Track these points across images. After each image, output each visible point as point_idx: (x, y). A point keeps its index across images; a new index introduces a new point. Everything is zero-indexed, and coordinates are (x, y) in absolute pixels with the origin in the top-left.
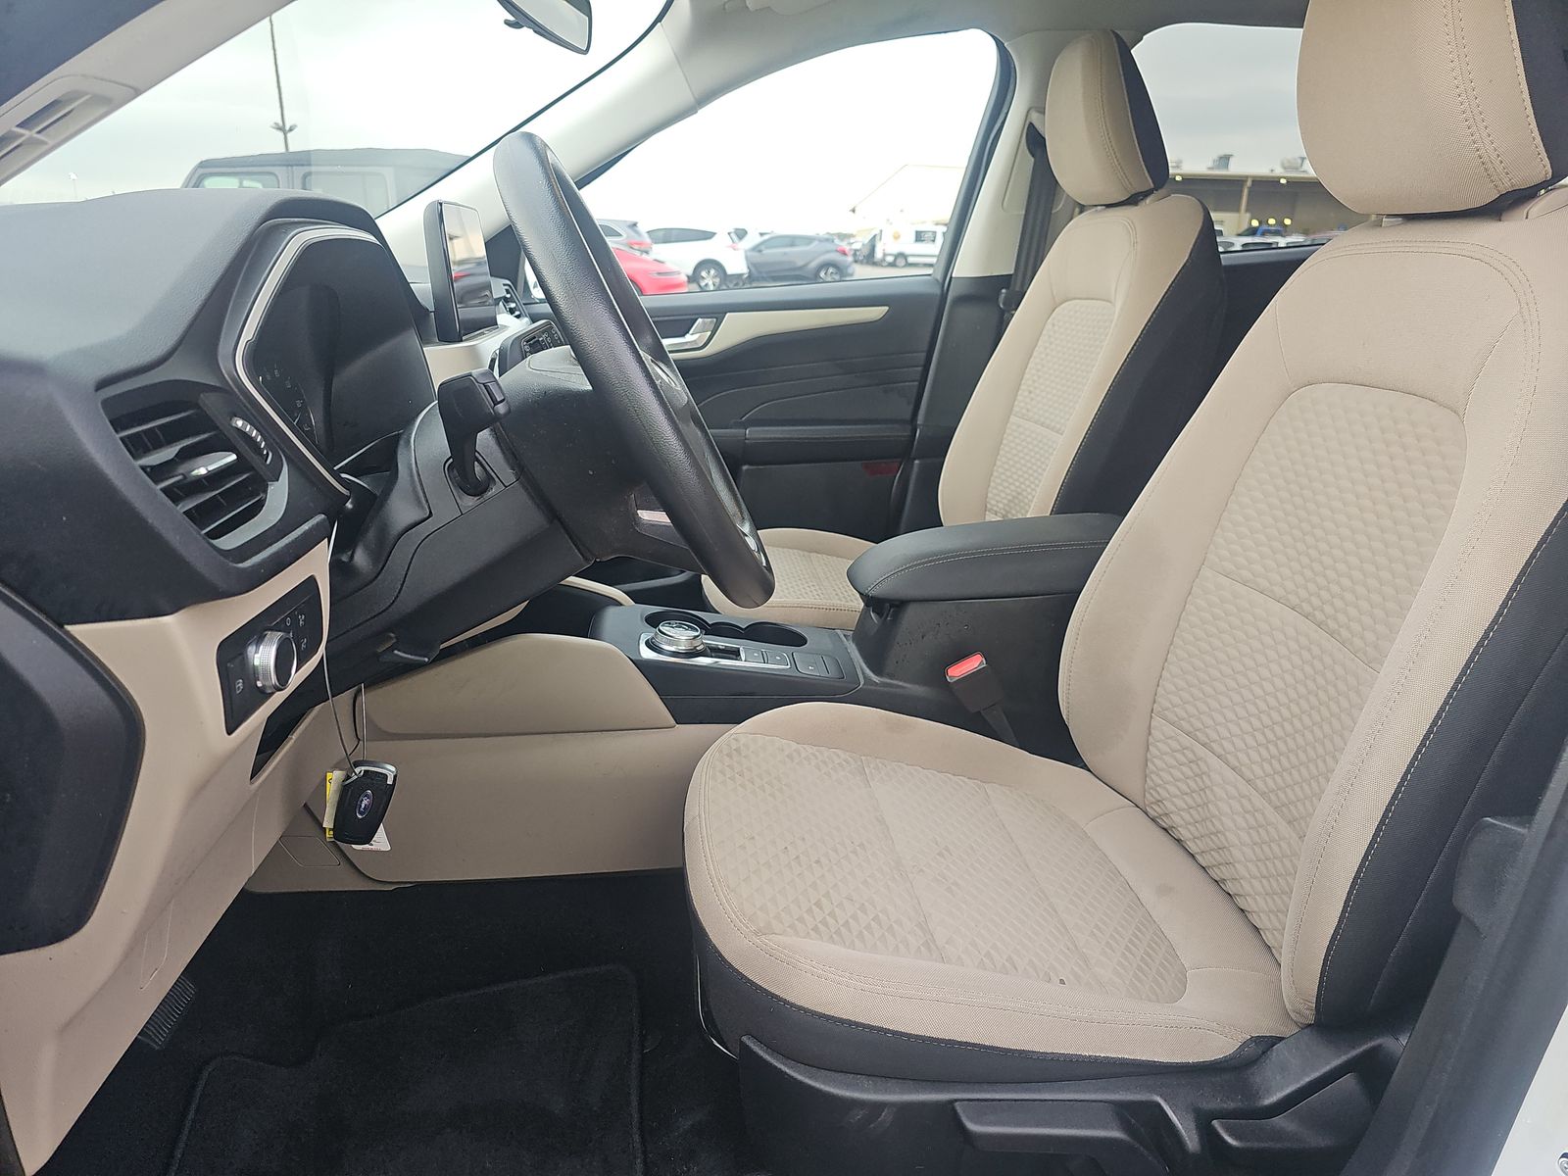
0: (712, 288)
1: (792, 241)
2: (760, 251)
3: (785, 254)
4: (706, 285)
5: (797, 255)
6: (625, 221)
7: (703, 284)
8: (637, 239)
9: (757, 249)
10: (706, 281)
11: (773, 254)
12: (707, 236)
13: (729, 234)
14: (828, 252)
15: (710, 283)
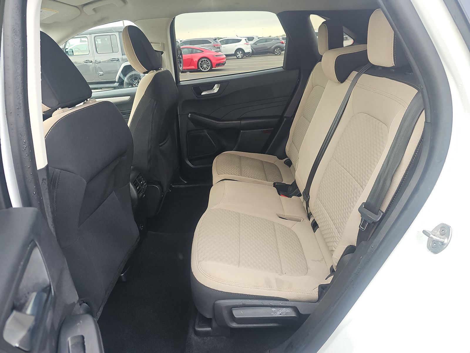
0: (240, 57)
1: (266, 40)
2: (256, 44)
3: (264, 44)
4: (239, 56)
5: (268, 44)
6: (212, 38)
7: (238, 56)
8: (216, 44)
9: (255, 44)
10: (239, 55)
11: (260, 45)
12: (239, 41)
13: (245, 40)
14: (278, 43)
15: (240, 56)
